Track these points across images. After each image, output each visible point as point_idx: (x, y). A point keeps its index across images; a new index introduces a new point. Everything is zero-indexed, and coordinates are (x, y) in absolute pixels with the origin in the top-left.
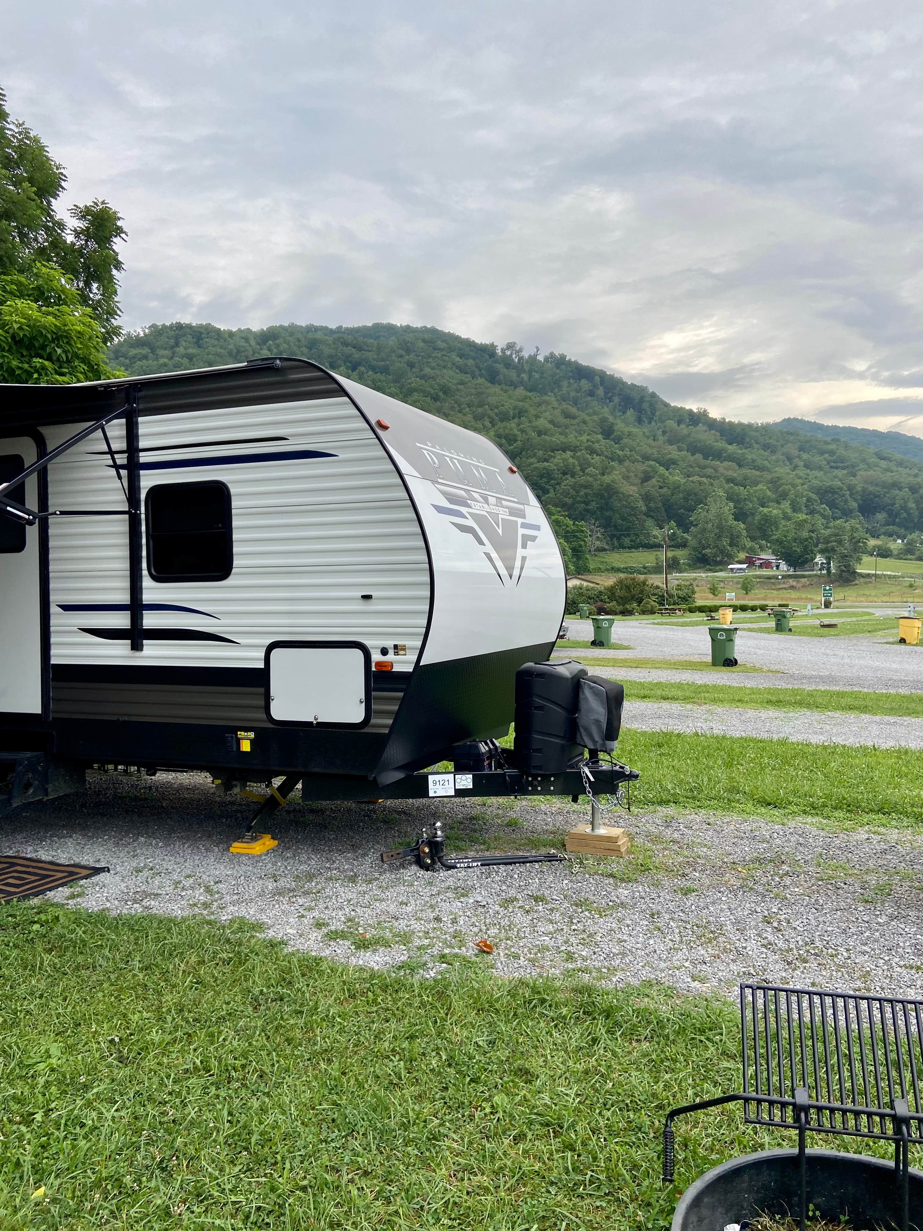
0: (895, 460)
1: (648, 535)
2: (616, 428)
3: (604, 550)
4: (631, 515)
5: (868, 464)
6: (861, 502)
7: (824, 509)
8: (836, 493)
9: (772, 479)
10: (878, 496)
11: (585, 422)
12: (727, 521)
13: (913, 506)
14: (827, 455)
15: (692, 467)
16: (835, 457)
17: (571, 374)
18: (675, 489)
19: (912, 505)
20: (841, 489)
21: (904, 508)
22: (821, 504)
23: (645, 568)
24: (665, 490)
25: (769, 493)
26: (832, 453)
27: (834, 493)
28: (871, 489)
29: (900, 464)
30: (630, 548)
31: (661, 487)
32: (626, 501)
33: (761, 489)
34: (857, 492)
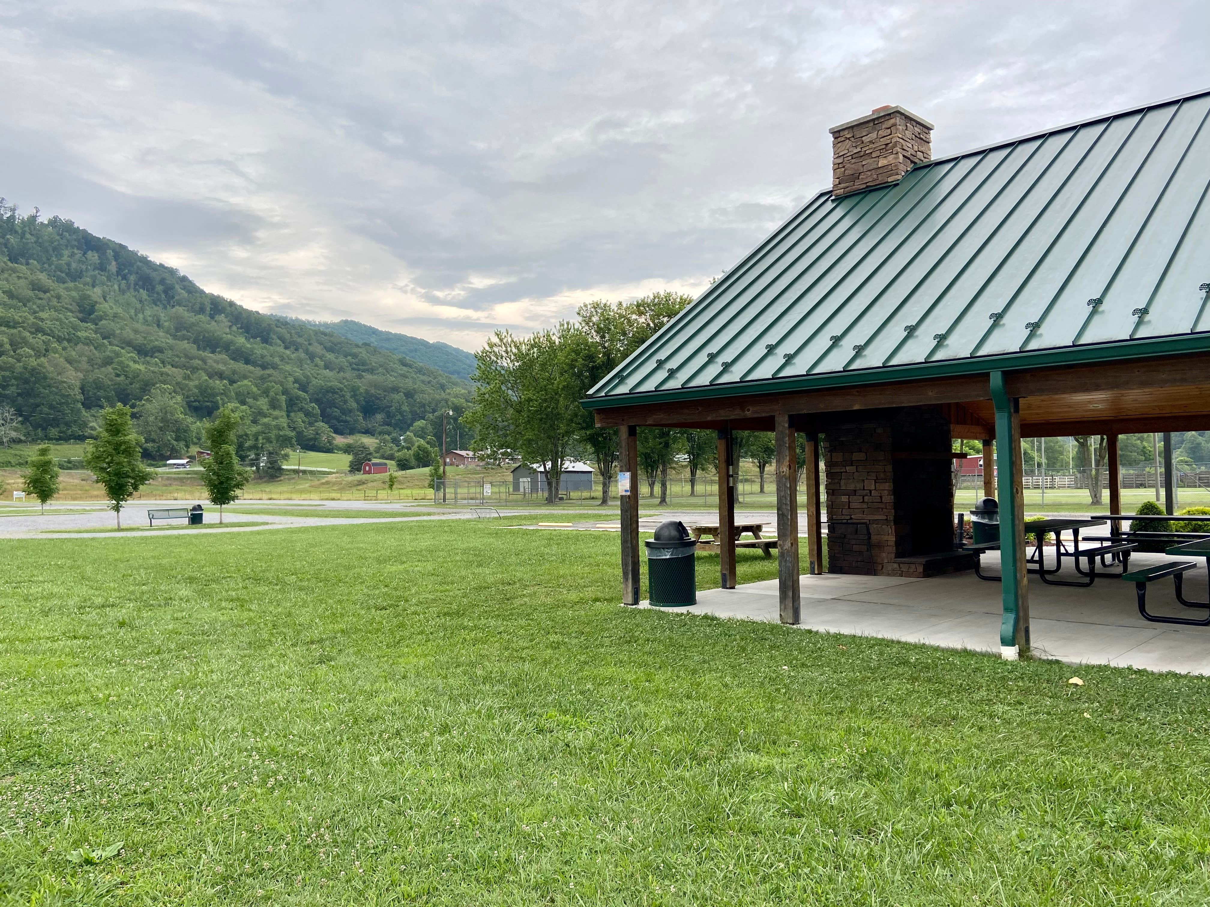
0: (416, 367)
1: (85, 425)
2: (97, 307)
3: (20, 441)
4: (61, 404)
5: (386, 370)
6: (364, 403)
7: (313, 408)
8: (336, 393)
9: (262, 376)
10: (378, 399)
11: (58, 297)
12: (172, 414)
13: (407, 409)
14: (349, 358)
15: (178, 356)
16: (357, 360)
17: (76, 243)
18: (134, 378)
19: (405, 408)
20: (341, 390)
21: (399, 411)
22: (311, 402)
23: (69, 462)
24: (122, 378)
25: (255, 389)
26: (355, 356)
27: (334, 393)
28: (373, 391)
29: (420, 371)
30: (57, 440)
31: (118, 375)
32: (57, 388)
33: (246, 385)
34: (361, 394)
